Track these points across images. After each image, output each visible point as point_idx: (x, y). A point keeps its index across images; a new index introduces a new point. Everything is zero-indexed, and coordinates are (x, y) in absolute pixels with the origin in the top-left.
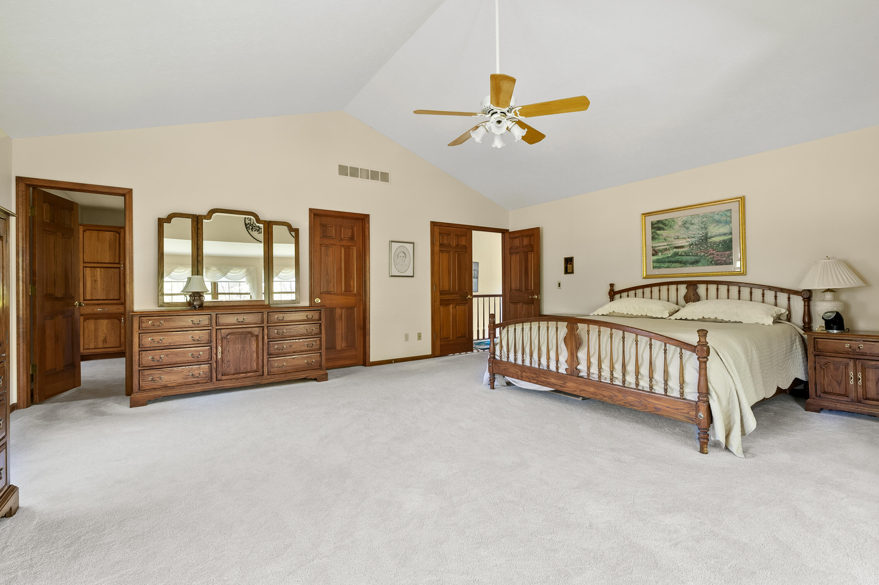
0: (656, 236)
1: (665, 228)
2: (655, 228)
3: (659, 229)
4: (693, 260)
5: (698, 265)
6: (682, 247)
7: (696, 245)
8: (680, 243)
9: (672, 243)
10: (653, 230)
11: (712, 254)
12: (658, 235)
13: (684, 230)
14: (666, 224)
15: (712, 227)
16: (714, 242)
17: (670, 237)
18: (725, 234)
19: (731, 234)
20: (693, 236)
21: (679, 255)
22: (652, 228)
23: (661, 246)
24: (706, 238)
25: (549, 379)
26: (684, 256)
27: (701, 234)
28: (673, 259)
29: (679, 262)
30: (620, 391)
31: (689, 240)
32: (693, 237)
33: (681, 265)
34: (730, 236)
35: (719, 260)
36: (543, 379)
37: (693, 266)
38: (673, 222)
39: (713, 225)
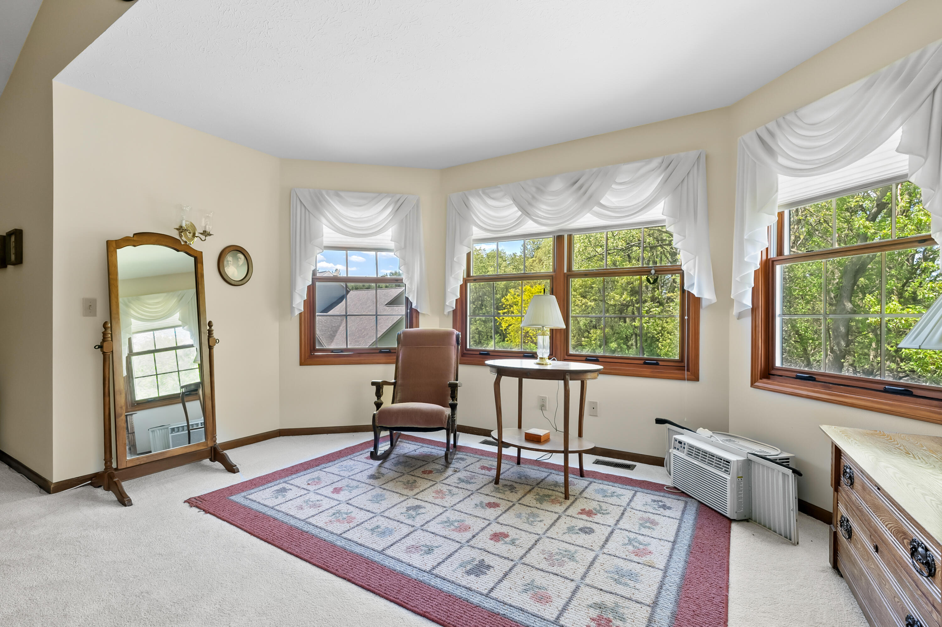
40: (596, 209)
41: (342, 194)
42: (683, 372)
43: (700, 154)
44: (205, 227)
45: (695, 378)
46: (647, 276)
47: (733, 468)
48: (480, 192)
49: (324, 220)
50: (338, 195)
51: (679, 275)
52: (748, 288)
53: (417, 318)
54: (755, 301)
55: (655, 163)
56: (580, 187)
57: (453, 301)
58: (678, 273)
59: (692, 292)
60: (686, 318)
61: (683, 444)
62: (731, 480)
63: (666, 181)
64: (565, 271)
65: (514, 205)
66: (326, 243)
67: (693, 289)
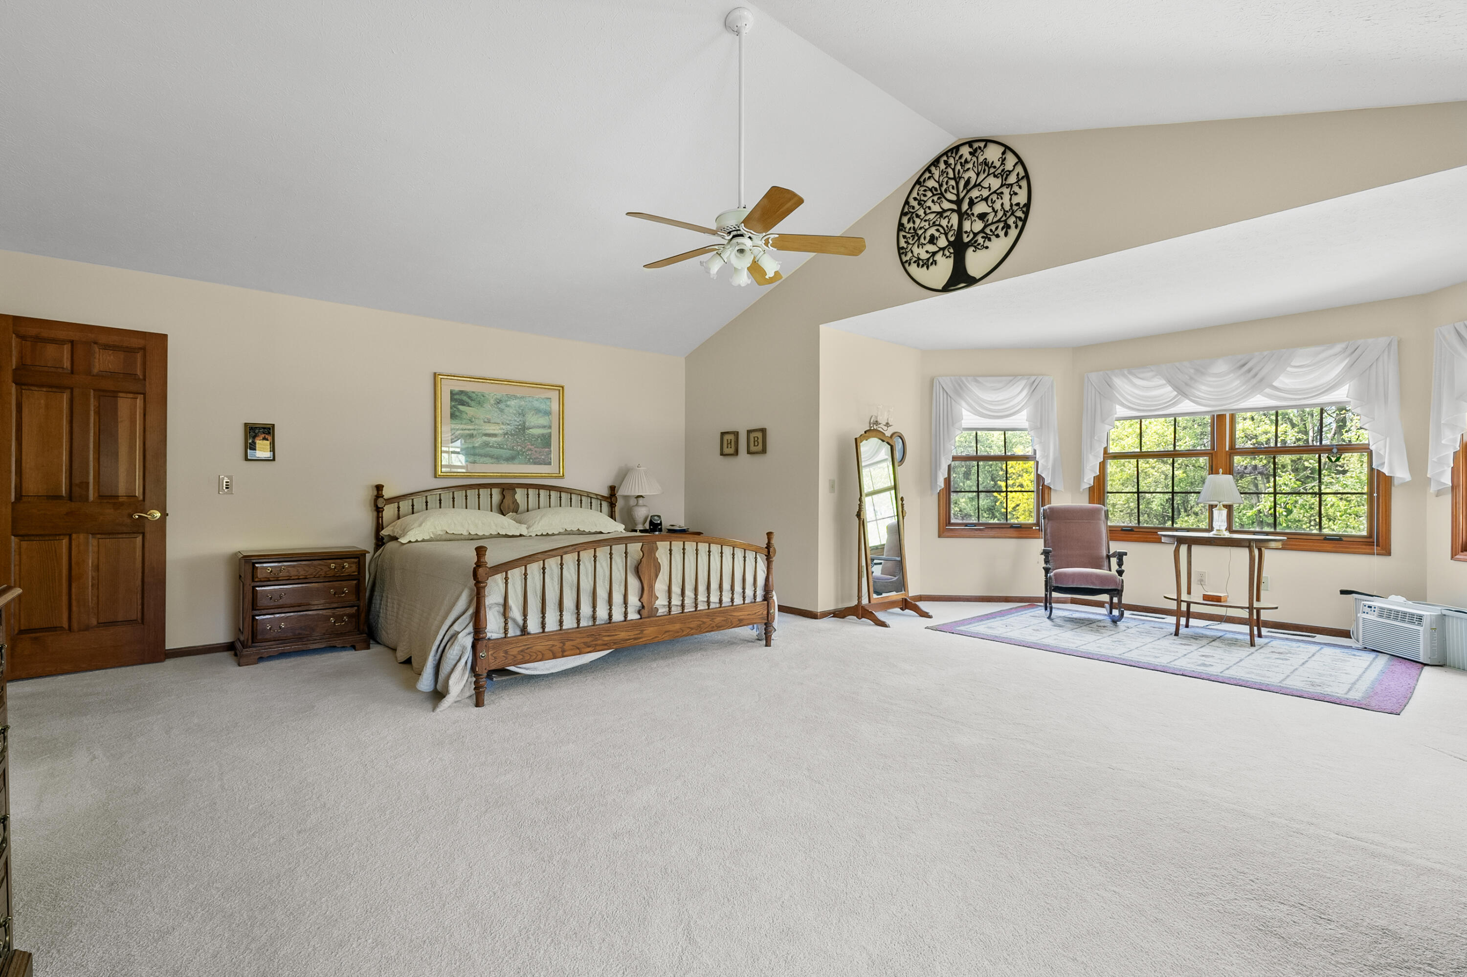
0: (457, 414)
1: (472, 403)
2: (456, 400)
3: (463, 403)
4: (507, 455)
5: (515, 462)
6: (495, 435)
7: (512, 435)
8: (491, 429)
9: (481, 428)
10: (453, 404)
11: (530, 450)
12: (461, 412)
13: (497, 412)
14: (473, 399)
15: (531, 415)
16: (532, 435)
17: (479, 419)
18: (544, 427)
19: (550, 427)
20: (508, 422)
21: (491, 447)
22: (452, 399)
23: (465, 429)
24: (523, 429)
25: (616, 635)
26: (497, 448)
27: (518, 422)
28: (482, 451)
29: (490, 457)
30: (708, 615)
31: (504, 427)
32: (508, 424)
33: (493, 460)
34: (549, 431)
35: (537, 458)
36: (606, 639)
37: (508, 464)
38: (482, 398)
39: (532, 413)
40: (1268, 390)
41: (980, 379)
42: (1373, 547)
43: (1391, 341)
44: (888, 419)
45: (1387, 551)
46: (1327, 455)
47: (1426, 621)
48: (1126, 372)
49: (963, 404)
50: (977, 381)
51: (1366, 454)
52: (1446, 468)
53: (1049, 494)
54: (1455, 480)
55: (1338, 348)
56: (1249, 371)
57: (1091, 478)
58: (1365, 452)
59: (1383, 470)
60: (1375, 495)
61: (1373, 607)
62: (1424, 630)
63: (1352, 365)
64: (1227, 449)
65: (1168, 385)
66: (964, 426)
67: (1383, 468)
